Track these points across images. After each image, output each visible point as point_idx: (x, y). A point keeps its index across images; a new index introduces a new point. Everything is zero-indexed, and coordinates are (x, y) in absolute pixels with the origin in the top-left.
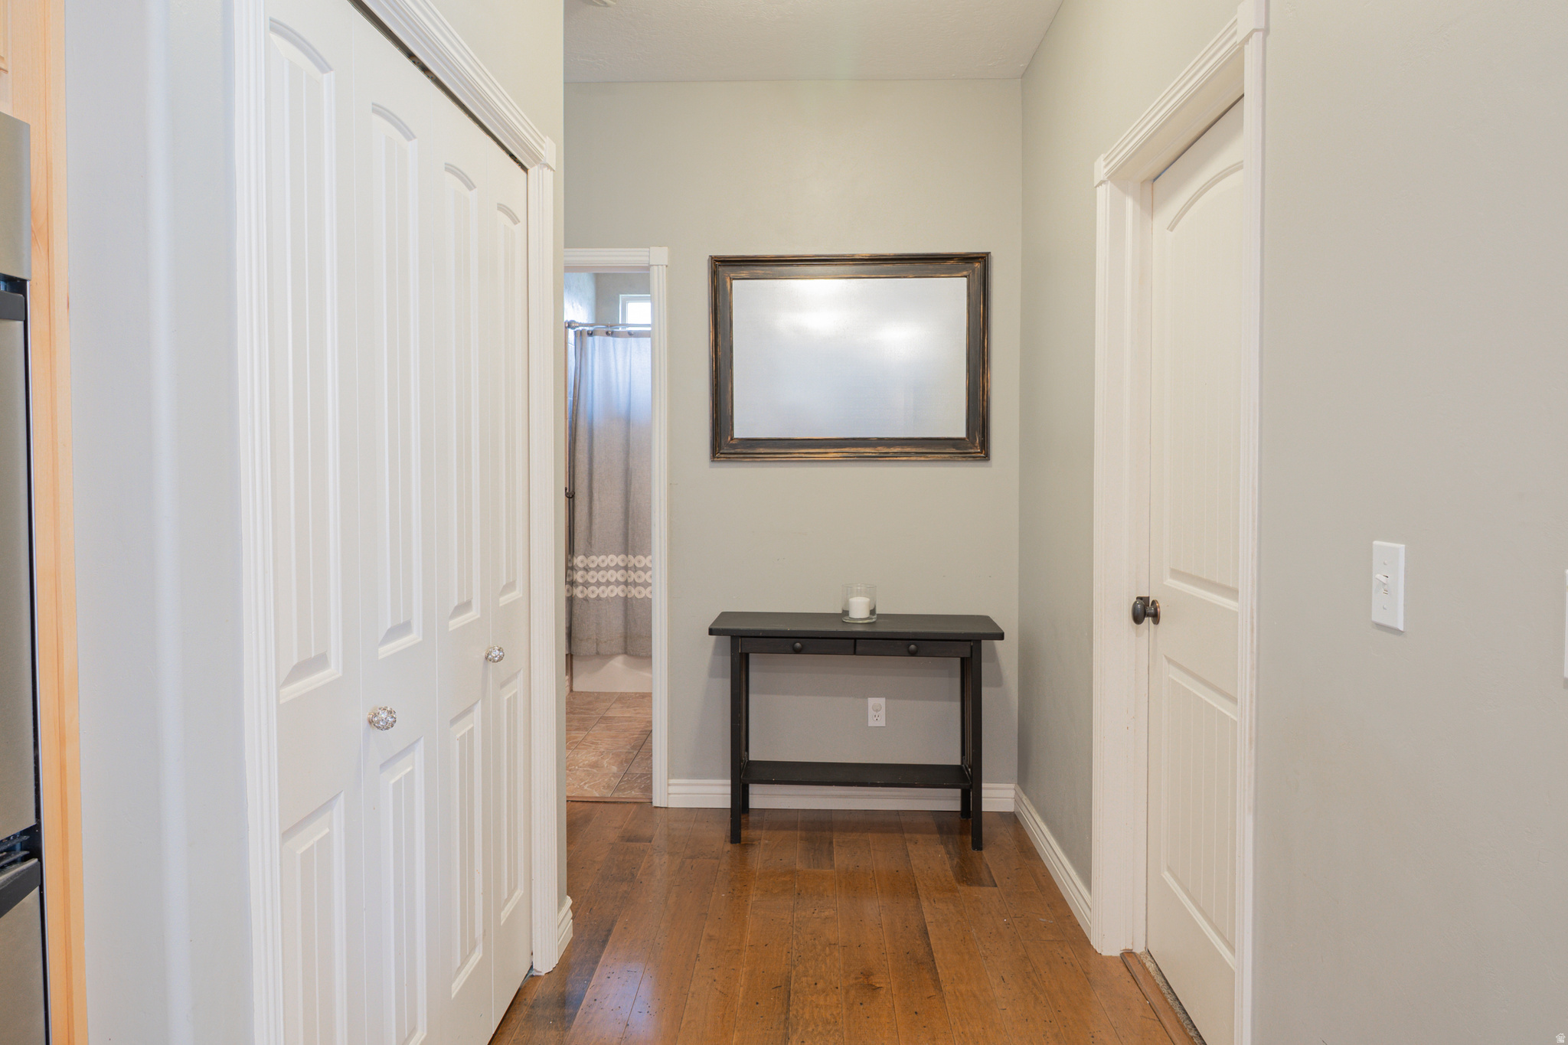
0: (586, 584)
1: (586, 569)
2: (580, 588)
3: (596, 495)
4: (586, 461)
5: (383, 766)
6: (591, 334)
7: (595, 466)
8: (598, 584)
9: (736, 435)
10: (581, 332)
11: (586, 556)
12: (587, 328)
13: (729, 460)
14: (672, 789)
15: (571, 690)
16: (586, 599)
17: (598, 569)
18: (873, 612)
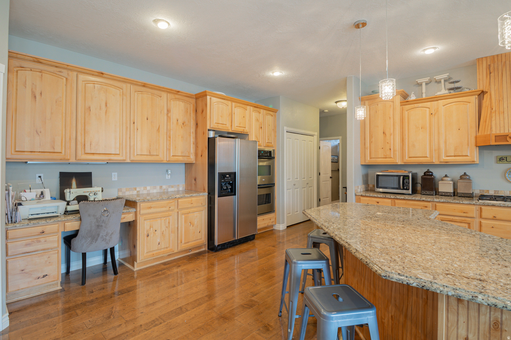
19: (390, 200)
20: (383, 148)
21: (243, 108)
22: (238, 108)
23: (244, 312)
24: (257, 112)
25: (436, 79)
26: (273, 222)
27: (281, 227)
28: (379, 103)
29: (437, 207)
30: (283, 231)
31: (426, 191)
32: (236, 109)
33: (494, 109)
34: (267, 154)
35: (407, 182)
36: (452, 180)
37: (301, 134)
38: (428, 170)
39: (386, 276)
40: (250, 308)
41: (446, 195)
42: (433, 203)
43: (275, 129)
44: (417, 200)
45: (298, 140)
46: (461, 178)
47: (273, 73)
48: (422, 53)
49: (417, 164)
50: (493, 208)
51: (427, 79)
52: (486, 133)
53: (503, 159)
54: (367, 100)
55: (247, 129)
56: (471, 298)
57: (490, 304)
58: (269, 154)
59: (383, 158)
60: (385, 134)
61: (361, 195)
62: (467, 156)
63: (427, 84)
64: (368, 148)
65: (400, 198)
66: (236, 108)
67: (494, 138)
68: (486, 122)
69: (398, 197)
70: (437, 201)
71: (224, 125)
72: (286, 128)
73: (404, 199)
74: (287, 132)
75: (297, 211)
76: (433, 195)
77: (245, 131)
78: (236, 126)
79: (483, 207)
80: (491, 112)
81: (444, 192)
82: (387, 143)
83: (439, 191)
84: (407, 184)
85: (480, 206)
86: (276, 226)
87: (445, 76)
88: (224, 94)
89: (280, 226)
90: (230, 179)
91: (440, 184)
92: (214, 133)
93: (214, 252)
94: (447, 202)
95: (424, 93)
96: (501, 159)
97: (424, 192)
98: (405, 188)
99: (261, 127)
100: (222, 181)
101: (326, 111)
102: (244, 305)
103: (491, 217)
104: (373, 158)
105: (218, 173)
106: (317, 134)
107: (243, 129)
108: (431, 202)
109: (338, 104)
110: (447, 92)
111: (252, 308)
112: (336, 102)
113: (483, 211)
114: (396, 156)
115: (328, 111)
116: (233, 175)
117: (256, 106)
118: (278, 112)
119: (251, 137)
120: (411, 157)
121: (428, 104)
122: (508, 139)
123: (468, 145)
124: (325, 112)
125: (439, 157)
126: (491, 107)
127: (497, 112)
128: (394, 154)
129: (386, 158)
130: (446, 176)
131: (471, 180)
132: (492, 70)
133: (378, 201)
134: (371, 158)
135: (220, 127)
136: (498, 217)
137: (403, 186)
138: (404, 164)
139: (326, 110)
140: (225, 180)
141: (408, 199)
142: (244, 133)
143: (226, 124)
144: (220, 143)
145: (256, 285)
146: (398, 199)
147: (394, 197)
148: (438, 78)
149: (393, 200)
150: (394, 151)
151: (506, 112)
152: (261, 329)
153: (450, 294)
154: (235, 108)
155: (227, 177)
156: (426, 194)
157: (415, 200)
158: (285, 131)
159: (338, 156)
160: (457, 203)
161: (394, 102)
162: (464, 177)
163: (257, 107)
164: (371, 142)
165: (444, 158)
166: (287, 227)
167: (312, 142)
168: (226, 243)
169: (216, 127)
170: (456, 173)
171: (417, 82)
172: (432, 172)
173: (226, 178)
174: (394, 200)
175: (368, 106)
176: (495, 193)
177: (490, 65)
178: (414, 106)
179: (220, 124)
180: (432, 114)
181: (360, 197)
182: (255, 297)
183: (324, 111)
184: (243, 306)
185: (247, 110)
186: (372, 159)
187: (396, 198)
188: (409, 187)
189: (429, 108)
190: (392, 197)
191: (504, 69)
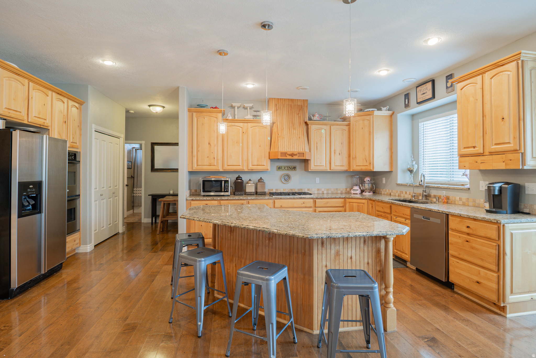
0: (136, 193)
1: (136, 191)
2: (135, 194)
3: (138, 178)
4: (137, 172)
5: (102, 200)
6: (138, 149)
7: (138, 172)
8: (139, 193)
9: (155, 168)
10: (136, 149)
11: (136, 188)
12: (137, 148)
13: (154, 172)
14: (144, 220)
15: (133, 212)
16: (136, 196)
17: (139, 191)
18: (174, 193)
19: (216, 202)
20: (208, 157)
21: (43, 92)
22: (37, 91)
23: (131, 337)
24: (60, 101)
25: (245, 106)
26: (78, 244)
27: (89, 248)
28: (205, 117)
29: (250, 203)
30: (91, 252)
31: (238, 192)
32: (34, 93)
33: (279, 135)
34: (72, 158)
35: (227, 186)
36: (254, 183)
37: (108, 135)
38: (239, 175)
39: (311, 237)
40: (134, 331)
41: (250, 194)
42: (247, 200)
43: (81, 126)
44: (237, 199)
45: (105, 141)
46: (259, 181)
47: (104, 60)
48: (245, 85)
49: (233, 171)
50: (280, 201)
51: (238, 105)
52: (275, 151)
53: (280, 168)
54: (195, 112)
55: (48, 122)
56: (348, 235)
57: (354, 236)
58: (74, 157)
59: (209, 165)
60: (210, 145)
61: (192, 199)
62: (264, 165)
63: (238, 108)
64: (196, 156)
65: (225, 199)
66: (35, 90)
67: (280, 154)
68: (275, 143)
69: (223, 198)
70: (250, 199)
71: (18, 113)
72: (94, 127)
73: (227, 199)
74: (95, 131)
75: (103, 227)
76: (243, 195)
77: (46, 124)
78: (35, 116)
79: (275, 200)
80: (278, 136)
81: (249, 192)
82: (212, 153)
83: (246, 191)
84: (227, 187)
85: (274, 200)
86: (80, 248)
87: (251, 105)
88: (16, 66)
89: (87, 247)
90: (34, 191)
91: (247, 187)
92: (5, 122)
93: (10, 299)
94: (256, 199)
95: (236, 115)
96: (279, 168)
97: (237, 193)
98: (226, 190)
99: (64, 121)
100: (24, 193)
101: (132, 112)
102: (124, 331)
103: (280, 206)
104: (200, 165)
105: (19, 183)
106: (123, 136)
107: (43, 121)
108: (245, 200)
109: (151, 108)
110: (252, 117)
111: (135, 329)
112: (150, 106)
113: (276, 203)
114: (219, 164)
115: (134, 112)
116: (38, 185)
117: (60, 93)
118: (84, 104)
119: (53, 133)
120: (229, 165)
121: (241, 125)
122: (287, 155)
123: (265, 158)
124: (130, 113)
125: (248, 166)
126: (278, 133)
127: (281, 137)
128: (217, 162)
129: (211, 165)
130: (250, 180)
131: (264, 182)
132: (278, 109)
133: (206, 203)
134: (198, 165)
135: (12, 115)
136: (283, 206)
137: (224, 190)
138: (223, 171)
139: (132, 110)
140: (27, 192)
141: (231, 200)
142: (44, 127)
143: (21, 112)
144: (21, 139)
145: (117, 310)
146: (223, 200)
147: (220, 199)
148: (246, 105)
149: (218, 201)
150: (217, 160)
151: (285, 138)
152: (164, 339)
153: (340, 237)
154: (33, 90)
155: (31, 188)
156: (238, 194)
157: (235, 200)
158: (93, 130)
159: (132, 162)
160: (262, 199)
161: (218, 118)
162: (260, 180)
163: (61, 95)
164: (198, 151)
165: (251, 167)
166: (95, 246)
167: (118, 144)
168: (27, 282)
169: (7, 114)
170: (255, 178)
171: (232, 105)
172: (241, 178)
173: (29, 190)
174: (220, 201)
175: (196, 118)
176: (276, 191)
177: (276, 104)
178: (232, 124)
179: (12, 110)
180: (243, 132)
181: (190, 201)
182: (128, 320)
183: (128, 111)
184: (125, 333)
185: (48, 96)
186: (199, 167)
187: (221, 199)
188: (228, 189)
189: (242, 128)
190: (218, 199)
191: (284, 109)
